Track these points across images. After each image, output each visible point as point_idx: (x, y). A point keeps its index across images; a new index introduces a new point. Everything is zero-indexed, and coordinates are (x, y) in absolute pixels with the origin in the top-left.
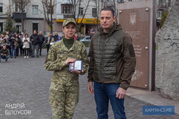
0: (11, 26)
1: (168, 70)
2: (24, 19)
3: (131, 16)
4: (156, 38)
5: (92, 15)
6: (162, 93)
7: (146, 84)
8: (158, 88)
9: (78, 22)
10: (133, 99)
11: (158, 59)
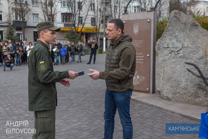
0: (13, 35)
1: (167, 75)
2: (24, 28)
3: (134, 26)
4: (156, 46)
5: (91, 24)
6: (162, 95)
7: (147, 88)
8: (158, 91)
9: (78, 31)
10: (138, 101)
11: (158, 65)
